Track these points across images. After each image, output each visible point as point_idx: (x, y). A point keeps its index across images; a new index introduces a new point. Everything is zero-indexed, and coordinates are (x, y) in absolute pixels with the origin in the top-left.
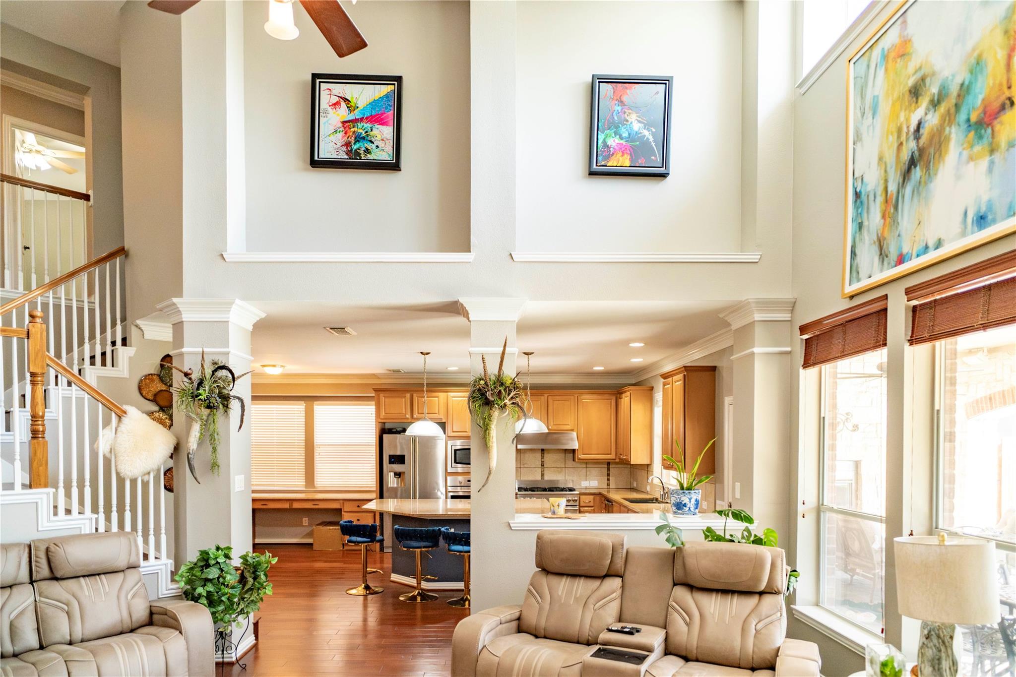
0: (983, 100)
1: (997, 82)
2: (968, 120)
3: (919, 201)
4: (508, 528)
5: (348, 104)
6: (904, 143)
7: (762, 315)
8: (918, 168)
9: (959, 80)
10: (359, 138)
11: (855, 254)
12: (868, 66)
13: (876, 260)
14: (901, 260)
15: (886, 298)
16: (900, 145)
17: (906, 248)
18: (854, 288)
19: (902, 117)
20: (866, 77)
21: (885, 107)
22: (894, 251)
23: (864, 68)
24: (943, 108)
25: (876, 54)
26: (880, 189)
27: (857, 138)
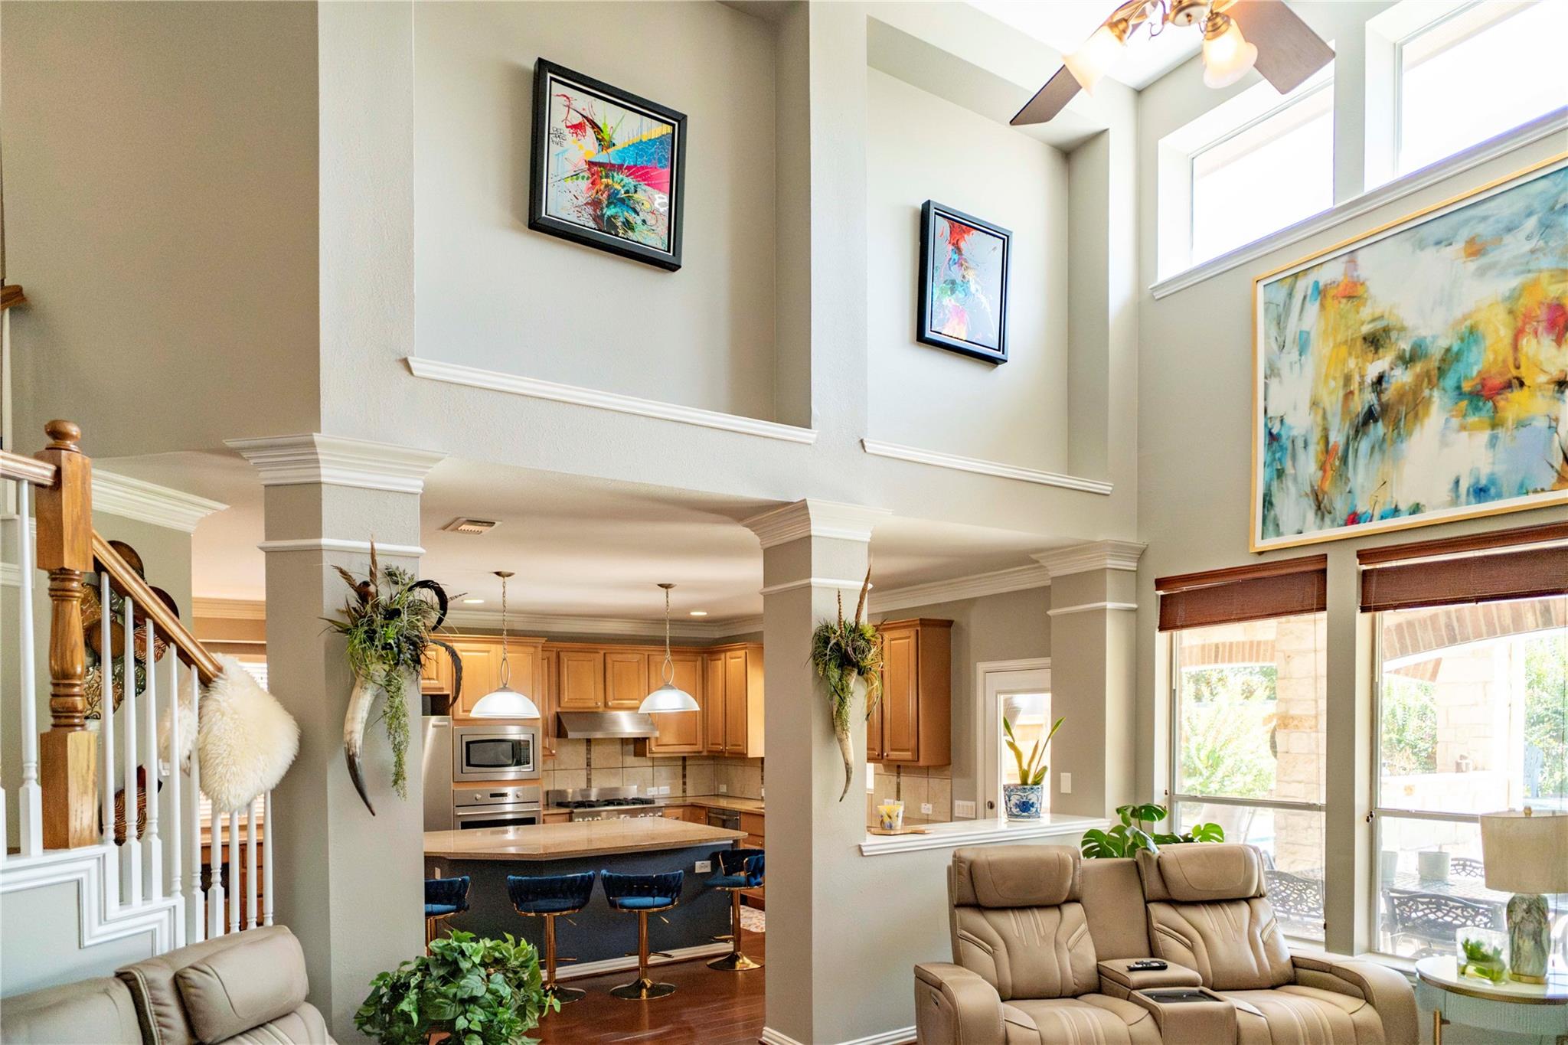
0: (1479, 372)
1: (1500, 358)
2: (1459, 388)
3: (1383, 460)
4: (859, 853)
5: (599, 134)
6: (1356, 392)
7: (1114, 562)
8: (1380, 424)
9: (1444, 343)
10: (614, 199)
11: (1271, 504)
12: (1290, 295)
13: (1311, 515)
14: (1353, 519)
15: (1324, 558)
16: (1349, 394)
17: (1361, 509)
18: (1272, 542)
19: (1352, 363)
20: (1287, 306)
21: (1321, 348)
22: (1341, 509)
23: (1280, 295)
24: (1418, 368)
25: (1304, 285)
26: (1315, 436)
27: (1272, 372)
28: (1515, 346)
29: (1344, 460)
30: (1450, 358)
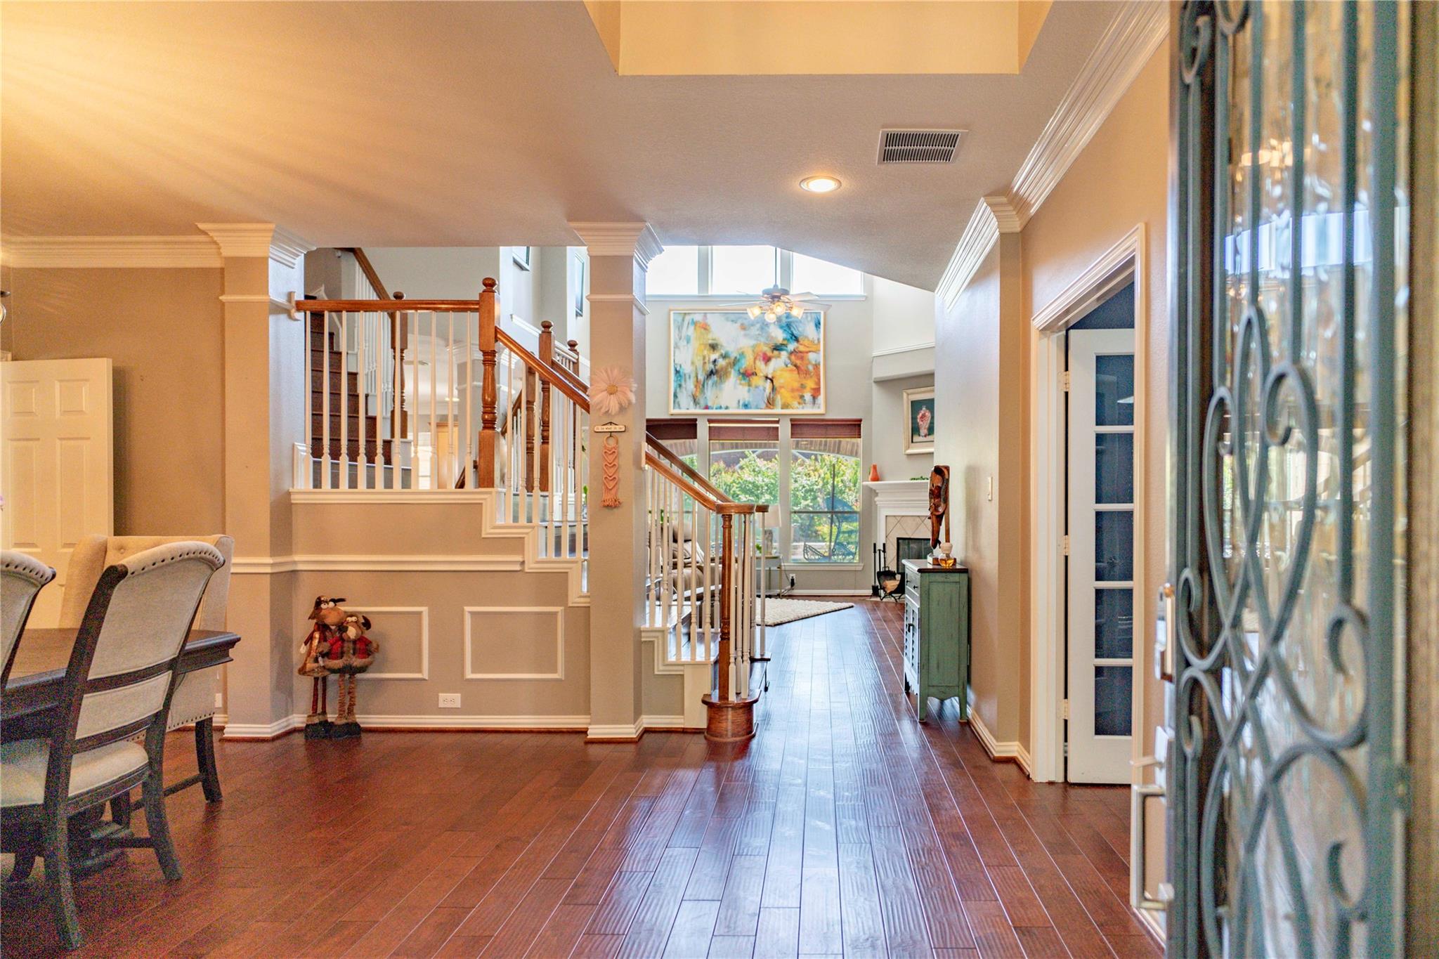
0: (745, 367)
1: (751, 365)
2: (739, 370)
3: (716, 389)
6: (707, 363)
8: (715, 376)
9: (735, 355)
11: (677, 396)
12: (683, 320)
13: (692, 403)
14: (707, 408)
15: (696, 420)
16: (705, 363)
17: (709, 404)
18: (677, 411)
19: (706, 352)
20: (682, 324)
21: (695, 344)
22: (702, 403)
23: (680, 319)
24: (727, 361)
25: (688, 318)
26: (693, 375)
27: (676, 346)
28: (755, 363)
29: (703, 386)
30: (736, 362)
